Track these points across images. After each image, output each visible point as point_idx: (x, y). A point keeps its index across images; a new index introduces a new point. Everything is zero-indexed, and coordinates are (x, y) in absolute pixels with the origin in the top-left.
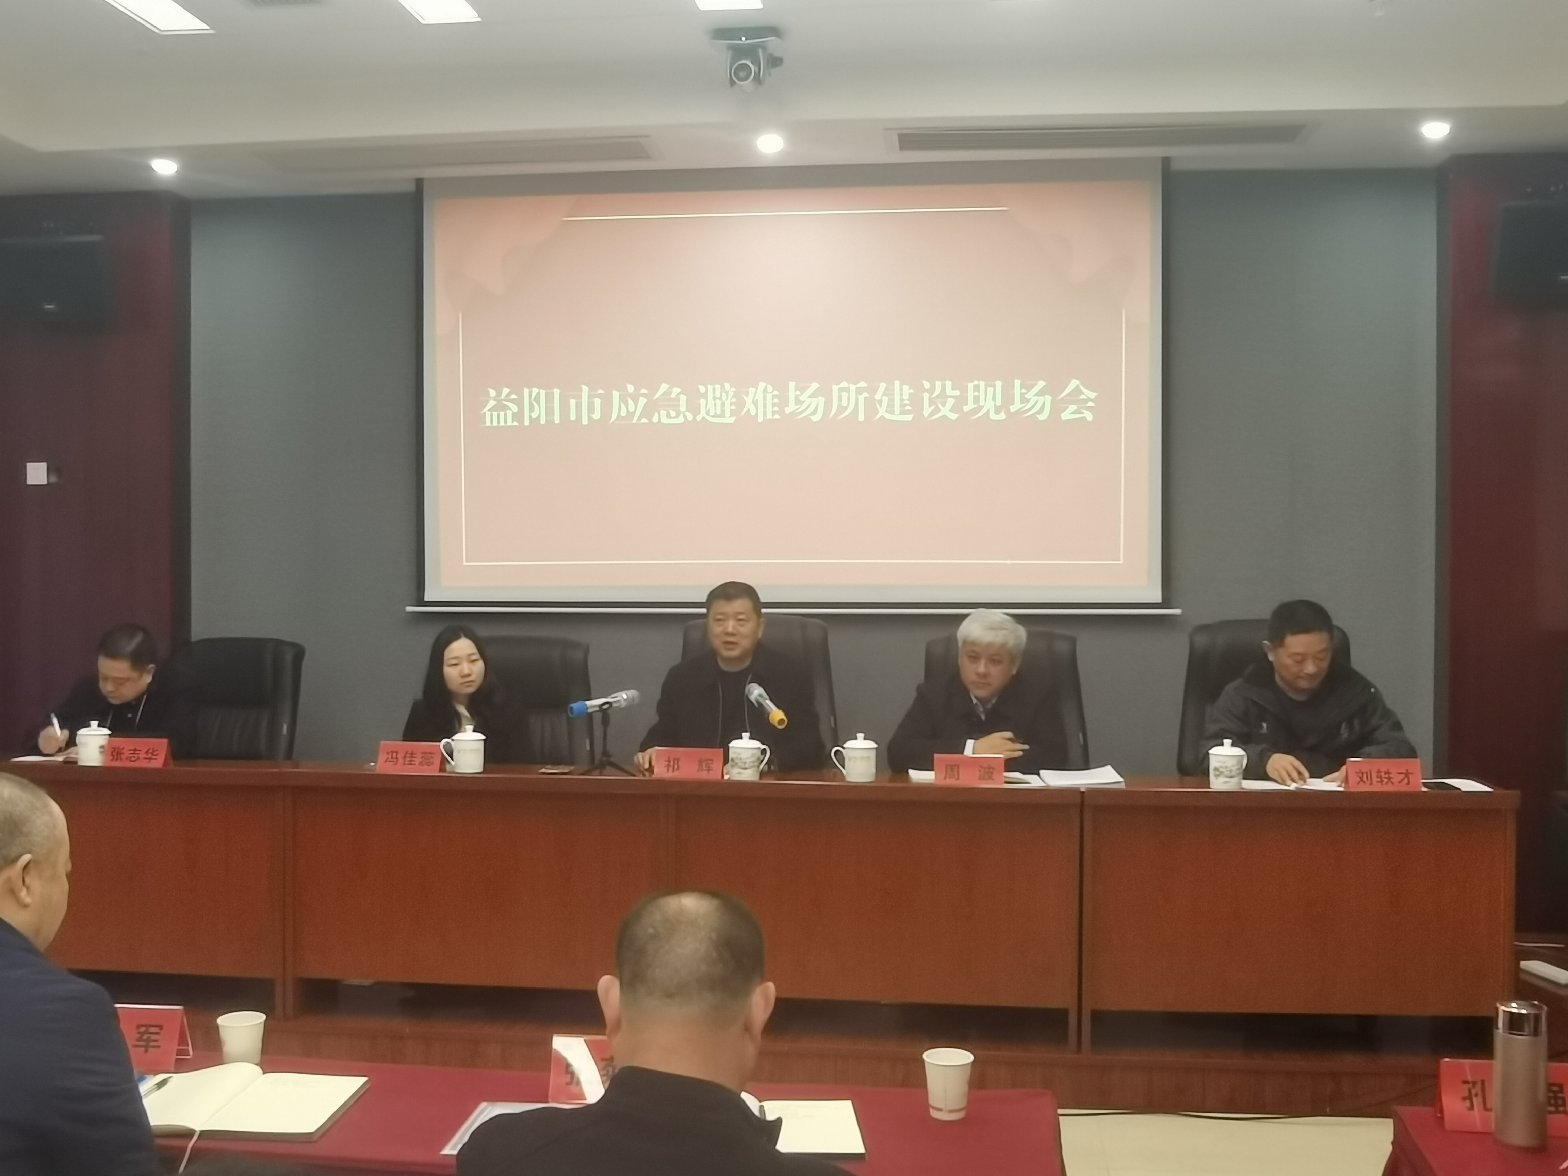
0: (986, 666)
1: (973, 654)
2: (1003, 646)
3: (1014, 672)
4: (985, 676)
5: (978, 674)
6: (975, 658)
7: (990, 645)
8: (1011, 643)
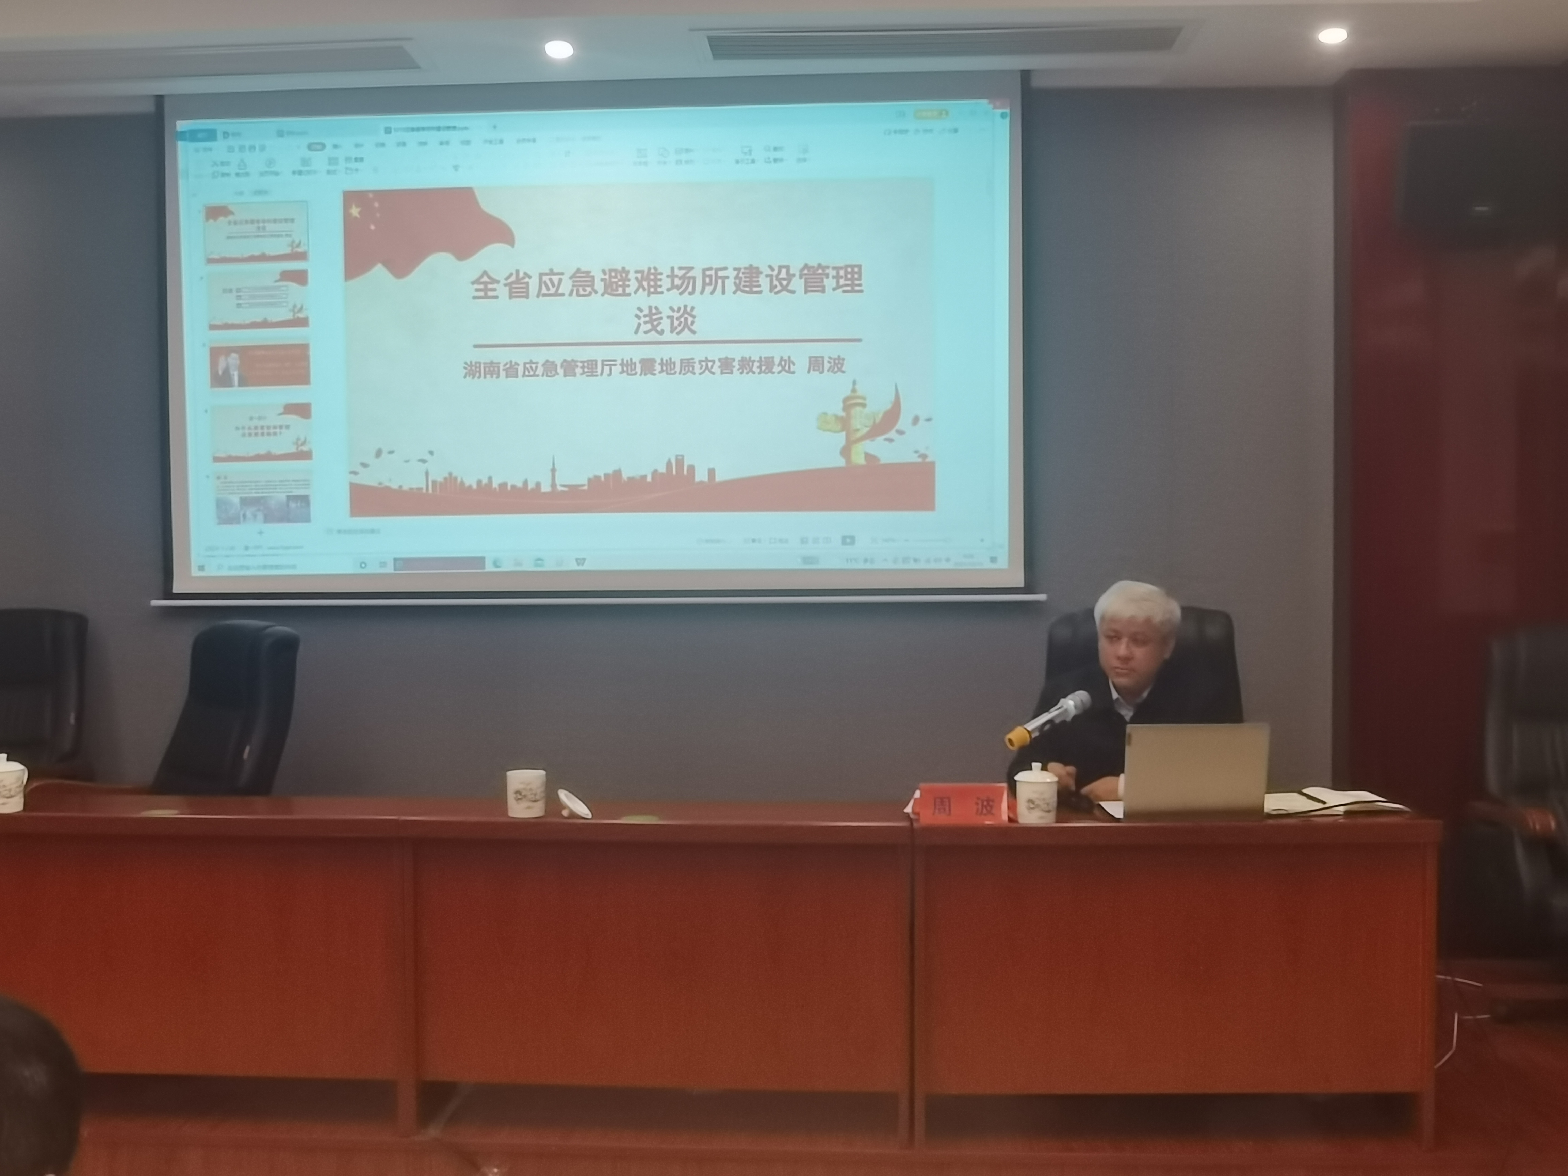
0: (1128, 647)
1: (1112, 634)
2: (1148, 621)
3: (1167, 656)
4: (1126, 660)
5: (1119, 658)
6: (1115, 637)
7: (1131, 621)
8: (1158, 618)
